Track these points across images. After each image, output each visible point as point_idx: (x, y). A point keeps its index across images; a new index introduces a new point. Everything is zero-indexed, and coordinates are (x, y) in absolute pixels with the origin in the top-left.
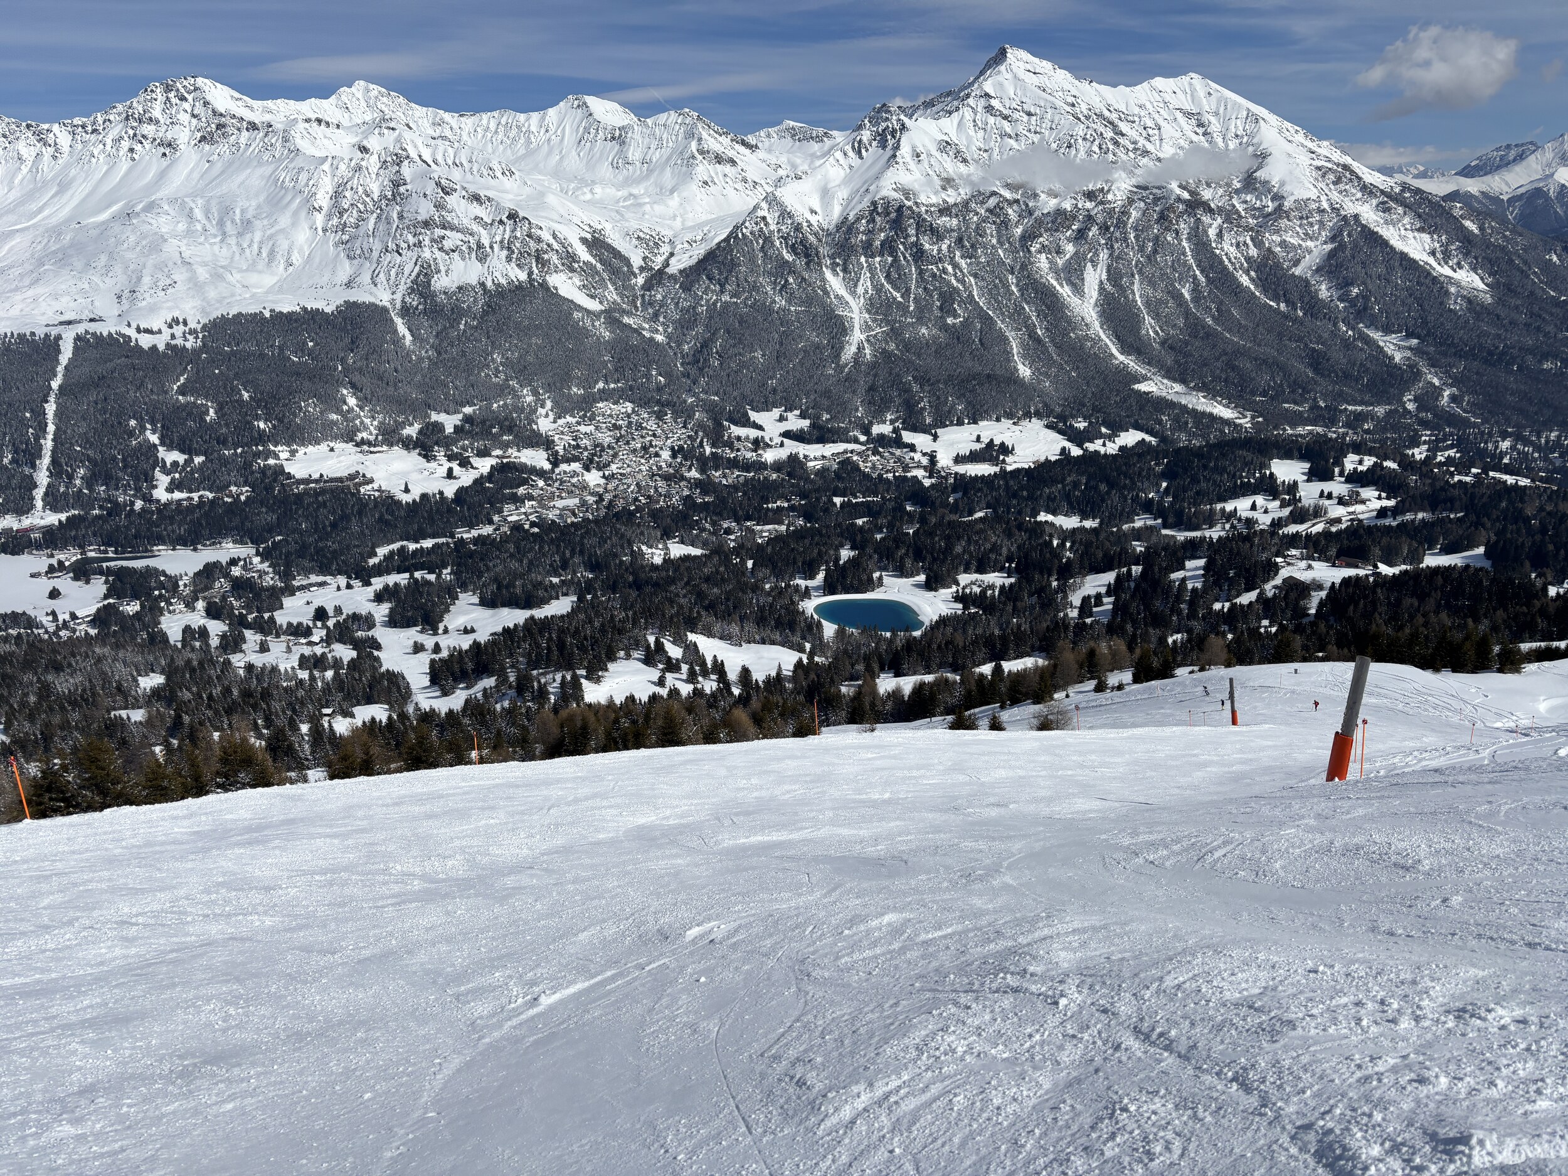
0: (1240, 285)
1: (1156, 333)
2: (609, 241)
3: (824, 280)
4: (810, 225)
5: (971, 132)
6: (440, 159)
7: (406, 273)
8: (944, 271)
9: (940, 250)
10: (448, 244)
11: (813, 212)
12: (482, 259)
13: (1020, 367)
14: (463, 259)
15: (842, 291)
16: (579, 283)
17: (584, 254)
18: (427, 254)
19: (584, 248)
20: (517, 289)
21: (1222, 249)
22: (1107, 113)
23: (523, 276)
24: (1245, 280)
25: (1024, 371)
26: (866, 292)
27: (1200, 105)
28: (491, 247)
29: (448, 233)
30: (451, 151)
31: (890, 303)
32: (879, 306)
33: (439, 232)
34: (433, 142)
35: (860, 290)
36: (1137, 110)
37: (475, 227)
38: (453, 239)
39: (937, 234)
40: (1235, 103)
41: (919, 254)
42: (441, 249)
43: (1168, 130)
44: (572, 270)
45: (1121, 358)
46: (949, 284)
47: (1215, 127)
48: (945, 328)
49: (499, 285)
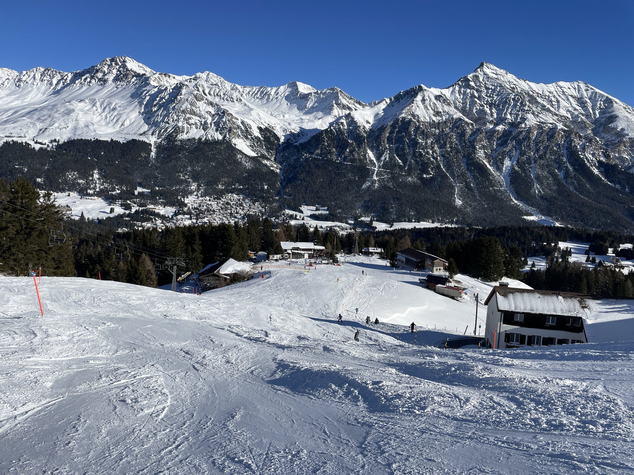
0: (592, 173)
1: (539, 191)
3: (366, 153)
4: (364, 127)
5: (457, 95)
7: (168, 131)
8: (428, 153)
9: (426, 143)
10: (191, 121)
11: (368, 122)
12: (205, 129)
13: (457, 200)
14: (197, 128)
15: (373, 158)
16: (248, 144)
17: (256, 133)
18: (180, 124)
19: (258, 131)
20: (216, 143)
21: (585, 155)
22: (531, 93)
23: (220, 137)
24: (596, 171)
25: (459, 202)
26: (385, 159)
27: (582, 95)
28: (211, 124)
29: (193, 117)
31: (396, 165)
32: (389, 166)
33: (188, 115)
35: (383, 158)
36: (547, 94)
37: (207, 116)
38: (195, 119)
39: (426, 136)
40: (601, 94)
41: (414, 144)
42: (187, 123)
43: (563, 103)
44: (247, 138)
45: (516, 202)
46: (429, 159)
47: (589, 104)
48: (422, 179)
49: (209, 140)
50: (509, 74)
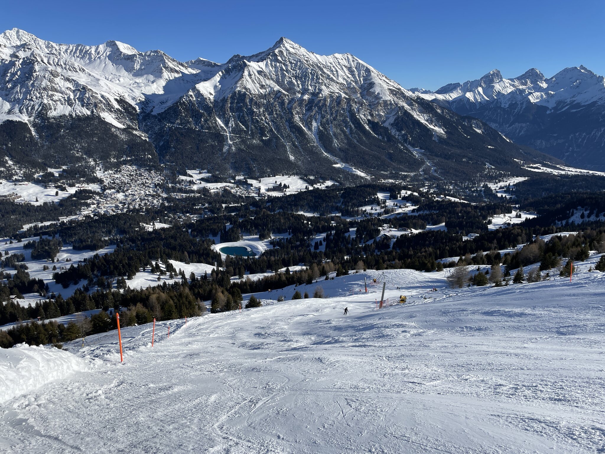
0: (365, 129)
1: (337, 145)
2: (127, 101)
3: (216, 121)
4: (210, 99)
5: (270, 68)
6: (52, 62)
7: (36, 109)
8: (262, 119)
9: (260, 112)
10: (55, 98)
11: (211, 94)
12: (71, 105)
13: (290, 156)
14: (62, 104)
15: (223, 125)
16: (114, 117)
17: (116, 106)
18: (45, 101)
19: (116, 102)
20: (87, 119)
21: (359, 116)
22: (319, 65)
23: (89, 113)
24: (367, 127)
25: (292, 158)
26: (232, 125)
27: (351, 65)
28: (75, 100)
29: (55, 93)
30: (56, 60)
31: (242, 130)
32: (236, 131)
33: (50, 93)
34: (48, 55)
35: (230, 125)
36: (329, 64)
37: (68, 92)
38: (57, 96)
39: (258, 106)
40: (362, 65)
41: (252, 113)
42: (52, 100)
43: (340, 72)
44: (111, 111)
45: (326, 154)
46: (263, 124)
47: (356, 73)
48: (262, 141)
49: (79, 116)
50: (302, 48)
